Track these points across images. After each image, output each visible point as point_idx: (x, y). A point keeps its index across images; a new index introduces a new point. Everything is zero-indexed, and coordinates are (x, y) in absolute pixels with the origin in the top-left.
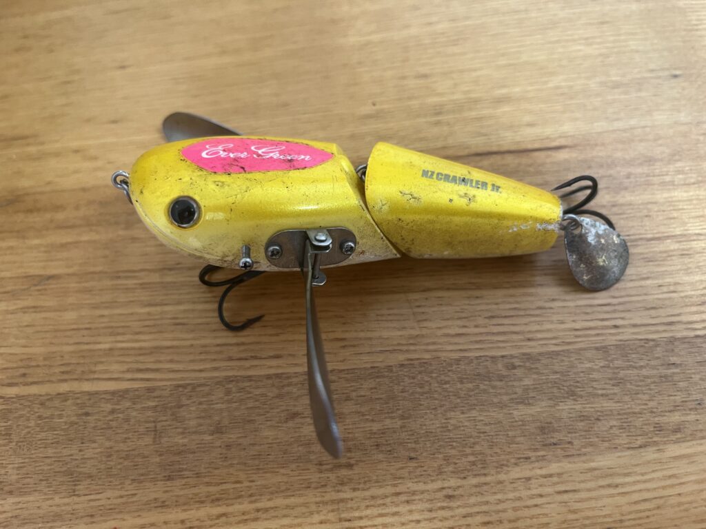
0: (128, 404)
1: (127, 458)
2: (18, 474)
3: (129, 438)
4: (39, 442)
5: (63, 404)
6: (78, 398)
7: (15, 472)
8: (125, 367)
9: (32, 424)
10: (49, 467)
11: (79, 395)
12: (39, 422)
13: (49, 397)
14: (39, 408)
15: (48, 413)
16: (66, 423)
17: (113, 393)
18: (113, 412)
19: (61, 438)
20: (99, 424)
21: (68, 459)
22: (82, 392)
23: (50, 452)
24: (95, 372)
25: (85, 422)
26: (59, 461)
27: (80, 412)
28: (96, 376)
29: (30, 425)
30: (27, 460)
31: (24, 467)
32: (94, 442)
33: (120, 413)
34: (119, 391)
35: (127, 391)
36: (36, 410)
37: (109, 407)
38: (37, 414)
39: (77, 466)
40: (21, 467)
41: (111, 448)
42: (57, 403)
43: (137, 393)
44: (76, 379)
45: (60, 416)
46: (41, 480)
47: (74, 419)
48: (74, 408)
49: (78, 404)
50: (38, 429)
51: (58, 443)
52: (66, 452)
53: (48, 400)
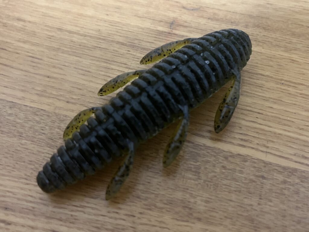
0: (297, 181)
1: (299, 222)
2: (206, 206)
3: (300, 208)
4: (224, 187)
5: (242, 163)
6: (255, 163)
7: (203, 204)
8: (292, 152)
9: (218, 170)
10: (233, 209)
11: (256, 161)
12: (224, 171)
13: (231, 154)
14: (223, 160)
15: (231, 166)
16: (246, 178)
17: (284, 168)
18: (285, 182)
19: (243, 189)
20: (274, 188)
21: (249, 208)
22: (258, 159)
23: (233, 197)
24: (268, 147)
25: (262, 183)
26: (241, 207)
27: (257, 174)
28: (268, 150)
29: (216, 171)
30: (213, 198)
31: (212, 202)
32: (271, 201)
33: (290, 185)
34: (289, 168)
35: (295, 170)
36: (220, 161)
37: (281, 178)
38: (222, 164)
39: (257, 216)
40: (208, 201)
41: (285, 210)
42: (237, 161)
43: (304, 174)
44: (253, 148)
45: (241, 172)
46: (226, 217)
47: (252, 177)
48: (253, 169)
49: (255, 167)
50: (223, 176)
51: (240, 192)
52: (246, 201)
53: (230, 156)
